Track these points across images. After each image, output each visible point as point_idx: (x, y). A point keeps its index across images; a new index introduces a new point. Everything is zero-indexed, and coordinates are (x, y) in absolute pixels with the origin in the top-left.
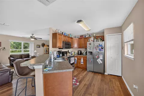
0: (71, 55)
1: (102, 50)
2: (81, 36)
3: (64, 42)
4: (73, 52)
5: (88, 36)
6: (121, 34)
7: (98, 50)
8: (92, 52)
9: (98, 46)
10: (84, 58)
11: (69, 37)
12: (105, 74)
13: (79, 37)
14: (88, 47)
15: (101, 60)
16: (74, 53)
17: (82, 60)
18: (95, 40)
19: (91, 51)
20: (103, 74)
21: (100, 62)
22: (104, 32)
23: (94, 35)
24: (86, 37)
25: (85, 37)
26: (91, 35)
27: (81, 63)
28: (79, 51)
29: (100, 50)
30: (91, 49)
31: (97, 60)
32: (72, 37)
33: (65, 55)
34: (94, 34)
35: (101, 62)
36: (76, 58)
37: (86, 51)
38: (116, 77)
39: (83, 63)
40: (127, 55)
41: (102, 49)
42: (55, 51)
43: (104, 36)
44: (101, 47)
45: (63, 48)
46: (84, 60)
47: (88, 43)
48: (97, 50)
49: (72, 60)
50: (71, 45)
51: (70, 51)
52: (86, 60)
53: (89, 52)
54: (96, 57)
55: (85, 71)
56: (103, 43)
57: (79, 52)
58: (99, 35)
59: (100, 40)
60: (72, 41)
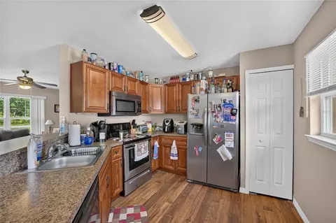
0: (140, 133)
1: (233, 117)
2: (172, 78)
3: (114, 93)
4: (149, 126)
5: (192, 79)
6: (292, 66)
7: (221, 119)
8: (201, 126)
9: (220, 107)
10: (180, 143)
11: (135, 80)
12: (242, 190)
13: (168, 82)
14: (190, 109)
15: (229, 149)
16: (154, 126)
17: (174, 150)
18: (213, 89)
19: (199, 121)
20: (234, 191)
21: (225, 156)
22: (239, 67)
23: (211, 74)
24: (188, 80)
25: (184, 79)
26: (200, 74)
27: (172, 158)
28: (167, 122)
29: (226, 118)
30: (200, 114)
31: (219, 150)
32: (147, 81)
33: (121, 134)
34: (209, 71)
35: (230, 156)
36: (156, 144)
37: (185, 122)
38: (276, 201)
39: (176, 158)
40: (319, 134)
41: (233, 114)
42: (75, 123)
43: (238, 78)
44: (229, 111)
45: (109, 114)
46: (178, 149)
47: (191, 97)
48: (218, 120)
49: (139, 150)
50: (140, 105)
51: (138, 123)
52: (186, 149)
53: (193, 125)
54: (215, 140)
55: (182, 181)
56: (235, 98)
57: (167, 124)
58: (224, 75)
59: (226, 90)
60: (146, 93)
